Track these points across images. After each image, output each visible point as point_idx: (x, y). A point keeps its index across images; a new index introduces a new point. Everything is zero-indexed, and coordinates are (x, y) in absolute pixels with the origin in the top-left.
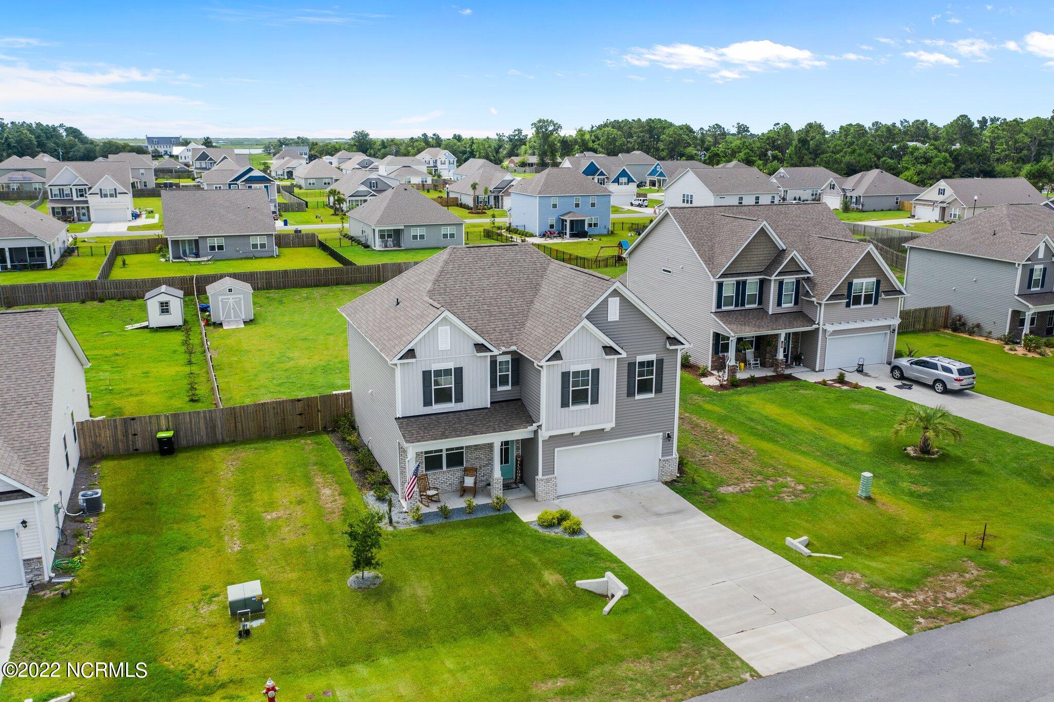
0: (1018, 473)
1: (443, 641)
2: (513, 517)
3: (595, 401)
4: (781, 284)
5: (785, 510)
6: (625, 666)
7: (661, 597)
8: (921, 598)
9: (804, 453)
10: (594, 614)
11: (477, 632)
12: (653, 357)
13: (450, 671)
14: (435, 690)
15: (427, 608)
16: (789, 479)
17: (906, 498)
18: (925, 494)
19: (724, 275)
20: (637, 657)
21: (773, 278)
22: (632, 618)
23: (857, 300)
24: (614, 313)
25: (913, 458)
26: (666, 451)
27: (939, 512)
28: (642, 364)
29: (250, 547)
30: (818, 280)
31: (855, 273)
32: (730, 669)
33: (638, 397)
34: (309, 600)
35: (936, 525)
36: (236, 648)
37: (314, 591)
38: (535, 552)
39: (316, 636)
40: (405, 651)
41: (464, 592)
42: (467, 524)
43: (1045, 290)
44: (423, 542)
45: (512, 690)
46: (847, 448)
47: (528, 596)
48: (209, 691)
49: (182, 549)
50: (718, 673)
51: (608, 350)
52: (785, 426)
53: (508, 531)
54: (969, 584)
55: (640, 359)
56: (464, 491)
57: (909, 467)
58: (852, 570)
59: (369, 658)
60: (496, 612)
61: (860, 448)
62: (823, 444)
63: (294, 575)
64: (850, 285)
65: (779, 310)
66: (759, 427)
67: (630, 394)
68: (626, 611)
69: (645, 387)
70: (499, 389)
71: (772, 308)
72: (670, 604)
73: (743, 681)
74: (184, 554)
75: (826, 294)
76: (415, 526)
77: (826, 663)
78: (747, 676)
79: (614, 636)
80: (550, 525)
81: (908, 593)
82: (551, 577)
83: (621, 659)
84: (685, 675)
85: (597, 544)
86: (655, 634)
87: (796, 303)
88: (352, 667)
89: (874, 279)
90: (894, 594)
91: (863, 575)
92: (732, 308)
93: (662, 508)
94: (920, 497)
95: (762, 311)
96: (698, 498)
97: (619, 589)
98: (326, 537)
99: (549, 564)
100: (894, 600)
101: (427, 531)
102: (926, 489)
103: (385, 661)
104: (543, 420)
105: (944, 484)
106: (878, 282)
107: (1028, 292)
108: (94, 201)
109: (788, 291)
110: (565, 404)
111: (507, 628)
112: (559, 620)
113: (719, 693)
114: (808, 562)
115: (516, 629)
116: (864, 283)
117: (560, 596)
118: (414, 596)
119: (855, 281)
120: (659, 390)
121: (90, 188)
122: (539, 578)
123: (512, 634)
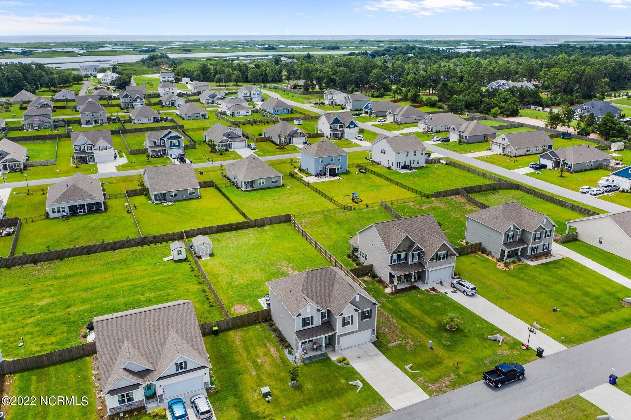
0: (477, 336)
1: (318, 402)
2: (329, 359)
3: (352, 324)
4: (413, 254)
5: (407, 353)
6: (363, 408)
7: (371, 387)
8: (436, 386)
9: (416, 328)
10: (354, 392)
11: (325, 399)
12: (369, 309)
13: (322, 411)
14: (320, 416)
15: (312, 392)
16: (409, 340)
17: (443, 347)
18: (448, 345)
19: (393, 253)
20: (366, 406)
21: (410, 253)
22: (364, 394)
23: (440, 259)
24: (357, 299)
25: (448, 330)
26: (373, 333)
27: (450, 352)
28: (365, 311)
29: (258, 373)
30: (426, 252)
31: (439, 250)
32: (387, 409)
33: (364, 320)
34: (281, 391)
35: (449, 357)
36: (267, 406)
37: (281, 388)
38: (337, 372)
39: (286, 402)
40: (308, 405)
41: (320, 387)
42: (317, 362)
43: (513, 241)
44: (306, 369)
45: (338, 416)
46: (429, 325)
47: (337, 387)
48: (265, 418)
49: (240, 374)
50: (385, 410)
51: (356, 310)
52: (411, 314)
53: (328, 364)
54: (450, 381)
55: (365, 310)
56: (313, 349)
57: (446, 334)
58: (421, 376)
59: (300, 407)
60: (329, 392)
61: (433, 325)
62: (422, 323)
63: (274, 383)
64: (437, 254)
65: (412, 263)
66: (403, 315)
67: (362, 319)
68: (363, 392)
69: (366, 317)
70: (323, 319)
71: (410, 262)
72: (374, 389)
73: (390, 412)
74: (241, 376)
75: (428, 259)
76: (302, 363)
77: (409, 407)
78: (391, 410)
79: (360, 400)
80: (340, 362)
81: (433, 384)
82: (343, 381)
83: (362, 407)
84: (377, 410)
85: (354, 368)
86: (370, 399)
87: (419, 260)
88: (297, 410)
89: (446, 251)
90: (430, 385)
91: (424, 378)
92: (396, 263)
93: (371, 354)
94: (447, 346)
95: (407, 263)
96: (382, 348)
97: (361, 385)
98: (278, 369)
99: (342, 376)
100: (429, 387)
101: (306, 365)
102: (449, 343)
103: (305, 408)
104: (337, 331)
105: (454, 341)
106: (447, 252)
107: (507, 242)
108: (96, 153)
109: (416, 257)
110: (343, 326)
111: (333, 397)
112: (346, 394)
113: (384, 415)
114: (410, 374)
115: (335, 397)
116: (443, 253)
117: (345, 387)
118: (308, 388)
119: (439, 253)
120: (371, 317)
121: (94, 146)
122: (339, 381)
123: (334, 399)
